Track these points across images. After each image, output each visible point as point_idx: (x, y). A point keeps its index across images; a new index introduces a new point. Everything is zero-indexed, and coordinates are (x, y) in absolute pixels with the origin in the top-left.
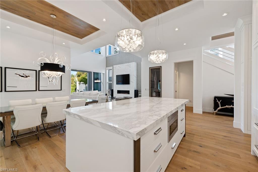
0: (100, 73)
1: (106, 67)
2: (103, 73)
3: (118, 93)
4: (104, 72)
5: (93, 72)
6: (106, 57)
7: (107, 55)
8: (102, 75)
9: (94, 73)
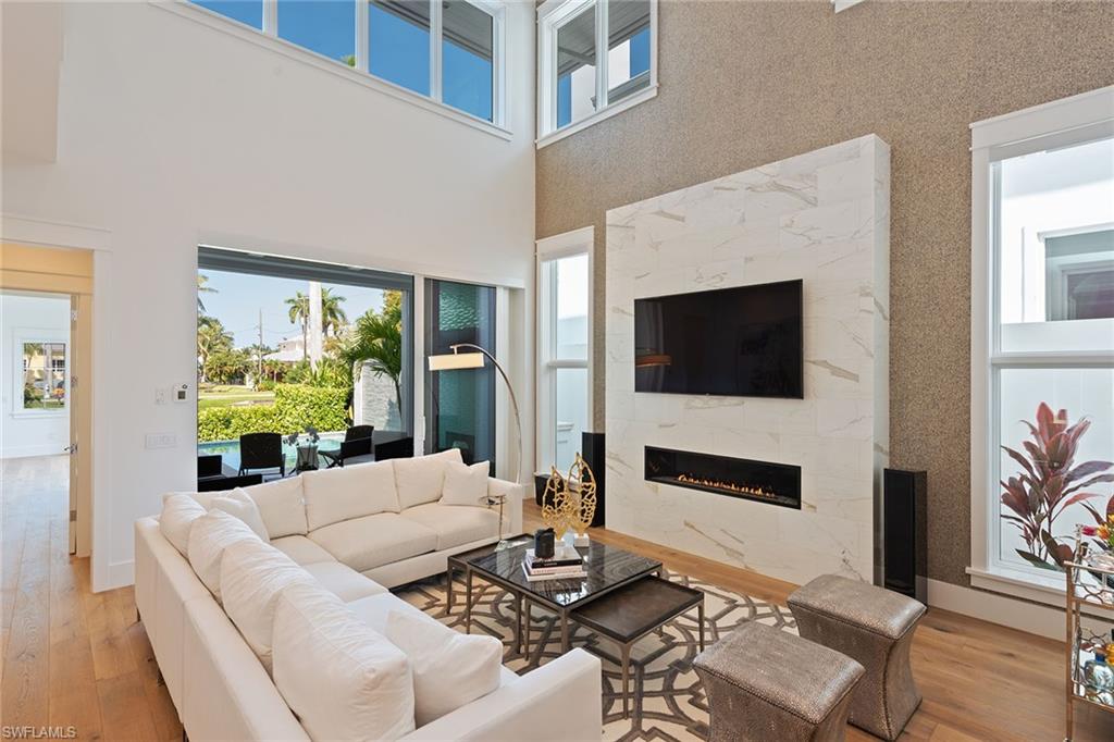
0: (492, 289)
1: (540, 235)
2: (513, 291)
3: (650, 475)
4: (521, 282)
5: (427, 280)
6: (539, 154)
7: (548, 126)
8: (502, 298)
9: (435, 286)
